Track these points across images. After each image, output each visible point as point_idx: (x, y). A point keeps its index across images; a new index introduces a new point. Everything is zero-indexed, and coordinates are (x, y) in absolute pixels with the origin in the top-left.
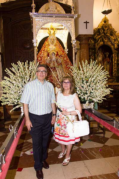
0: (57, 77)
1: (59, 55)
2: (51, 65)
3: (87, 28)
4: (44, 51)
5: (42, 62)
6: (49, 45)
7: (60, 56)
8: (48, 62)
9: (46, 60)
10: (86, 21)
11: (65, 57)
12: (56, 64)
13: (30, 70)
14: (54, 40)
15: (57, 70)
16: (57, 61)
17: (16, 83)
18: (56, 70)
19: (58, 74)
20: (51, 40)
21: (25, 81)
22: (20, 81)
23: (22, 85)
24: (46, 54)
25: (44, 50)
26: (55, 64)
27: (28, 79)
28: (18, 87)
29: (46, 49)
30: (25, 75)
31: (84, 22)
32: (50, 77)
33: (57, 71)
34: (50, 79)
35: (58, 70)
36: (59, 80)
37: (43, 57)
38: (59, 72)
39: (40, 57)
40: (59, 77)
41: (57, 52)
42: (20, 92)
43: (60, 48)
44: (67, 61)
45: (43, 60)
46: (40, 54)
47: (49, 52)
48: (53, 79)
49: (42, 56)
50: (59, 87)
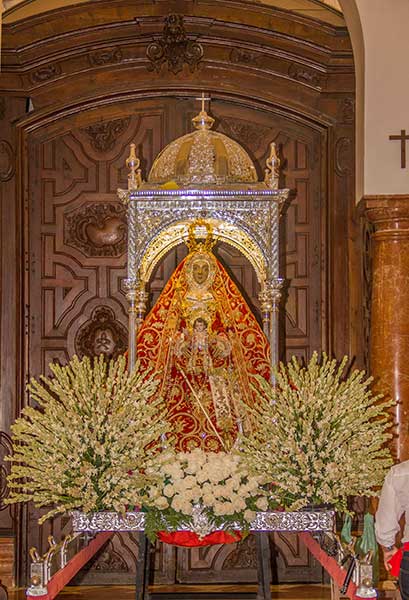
0: (211, 410)
1: (225, 326)
2: (190, 364)
3: (403, 166)
4: (167, 308)
5: (157, 351)
6: (188, 289)
7: (227, 329)
8: (179, 354)
9: (174, 345)
10: (403, 132)
11: (249, 332)
12: (208, 362)
13: (109, 387)
14: (207, 270)
15: (211, 382)
16: (211, 351)
17: (63, 429)
18: (208, 383)
19: (215, 399)
20: (195, 269)
21: (93, 424)
22: (75, 422)
23: (79, 436)
24: (172, 323)
25: (167, 304)
26: (205, 362)
27: (101, 419)
28: (69, 441)
29: (175, 302)
30: (93, 402)
31: (391, 138)
32: (185, 410)
33: (212, 387)
34: (184, 417)
35: (216, 385)
36: (218, 424)
37: (163, 332)
38: (221, 393)
39: (151, 331)
40: (217, 410)
41: (218, 316)
42: (73, 460)
43: (230, 297)
44: (256, 349)
45: (160, 341)
46: (153, 321)
47: (185, 315)
48: (194, 416)
49: (160, 330)
50: (217, 447)
